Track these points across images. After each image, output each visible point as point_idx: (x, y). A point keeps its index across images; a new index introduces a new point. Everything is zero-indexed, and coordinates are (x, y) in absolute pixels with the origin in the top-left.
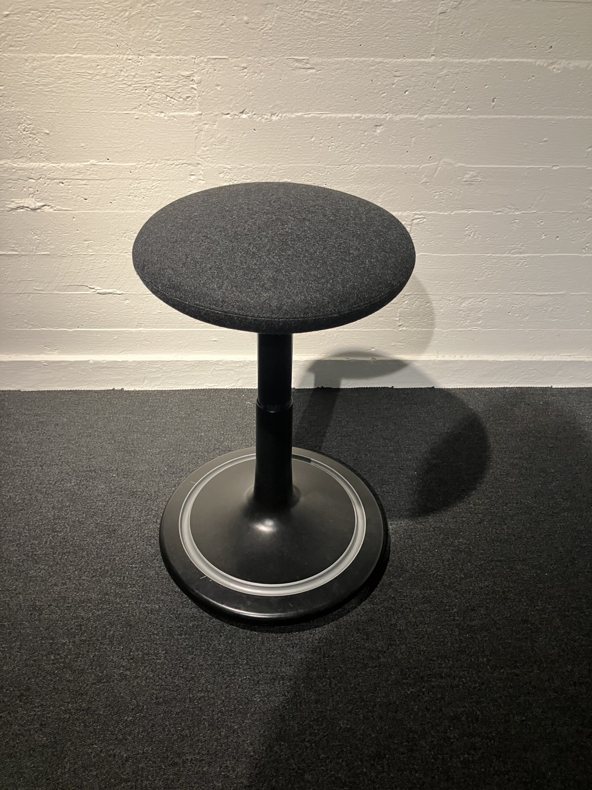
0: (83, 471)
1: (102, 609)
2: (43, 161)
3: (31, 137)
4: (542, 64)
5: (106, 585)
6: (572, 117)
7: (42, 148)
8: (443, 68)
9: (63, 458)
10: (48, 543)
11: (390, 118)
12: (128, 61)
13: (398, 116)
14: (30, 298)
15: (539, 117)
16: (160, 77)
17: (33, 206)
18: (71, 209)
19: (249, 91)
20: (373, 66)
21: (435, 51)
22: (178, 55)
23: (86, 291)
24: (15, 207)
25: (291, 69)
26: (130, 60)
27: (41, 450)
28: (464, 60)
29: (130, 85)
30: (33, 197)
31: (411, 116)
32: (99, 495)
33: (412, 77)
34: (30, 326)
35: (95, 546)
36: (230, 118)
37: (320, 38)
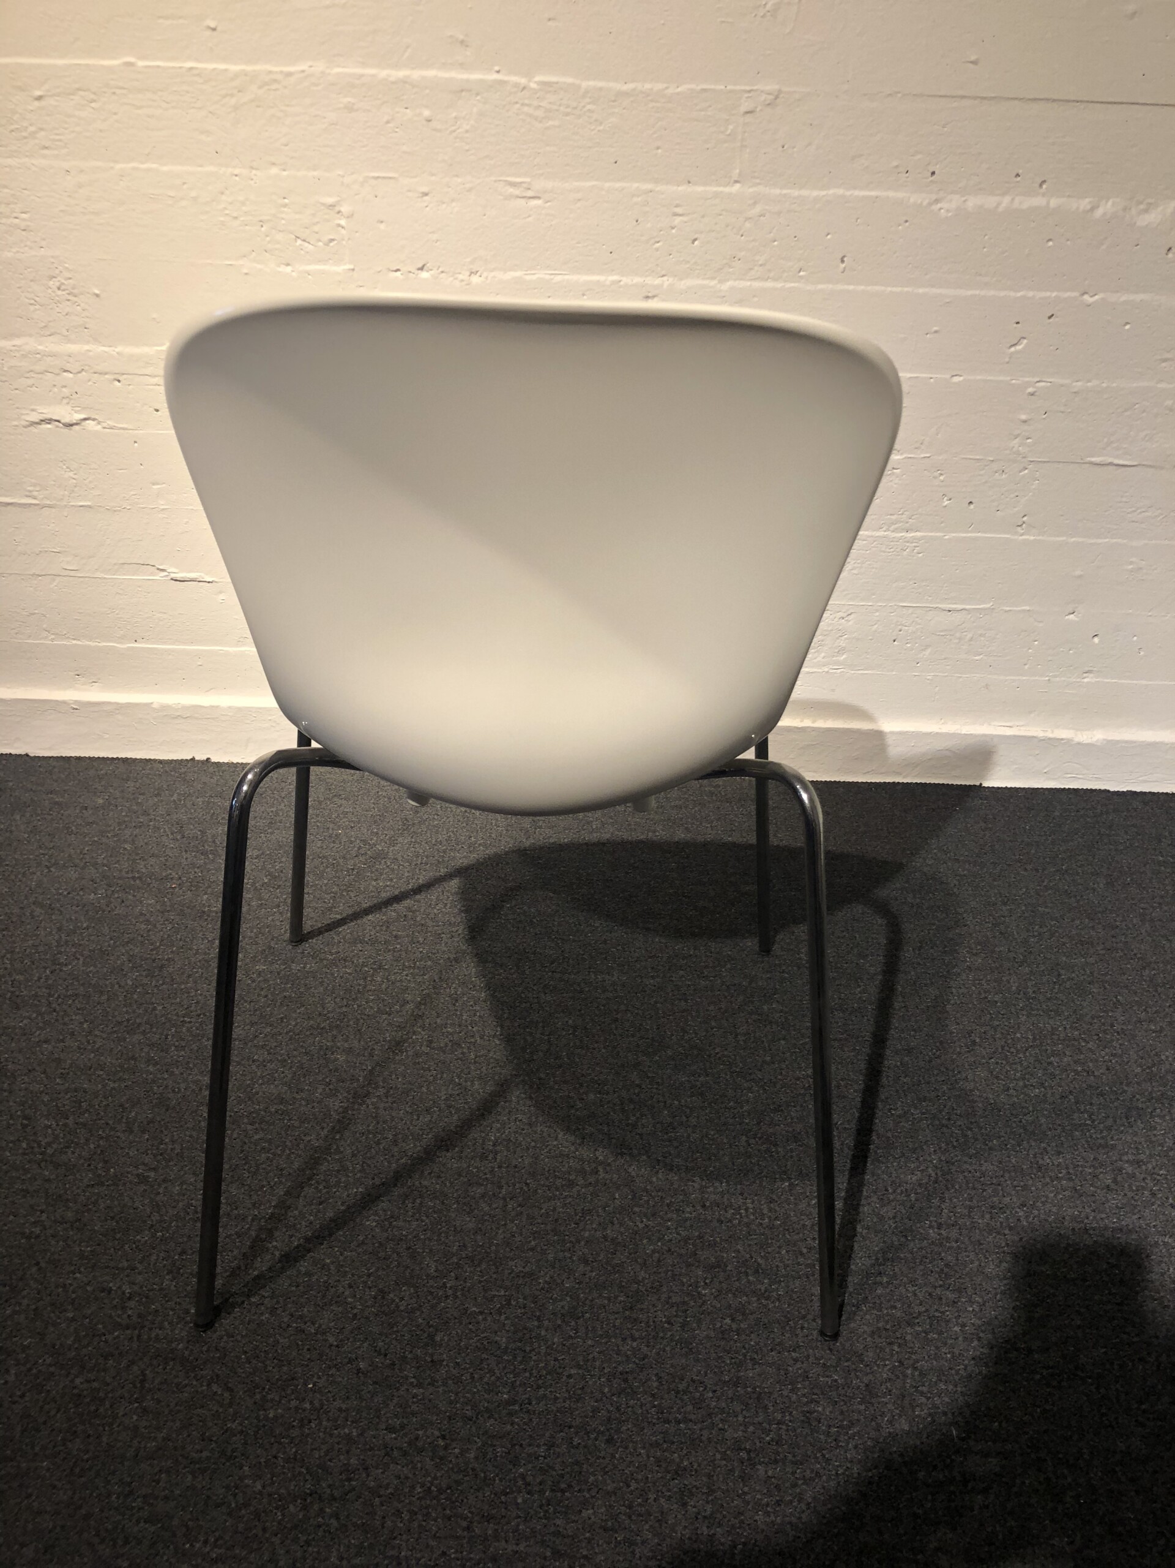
0: (119, 878)
1: (120, 1079)
2: (88, 342)
3: (69, 300)
4: (919, 202)
5: (133, 1046)
6: (977, 292)
7: (88, 320)
8: (755, 203)
9: (87, 857)
10: (42, 980)
11: (670, 285)
12: (234, 177)
13: (683, 282)
14: (55, 584)
15: (921, 291)
16: (285, 206)
17: (67, 420)
18: (131, 427)
19: (433, 232)
20: (638, 196)
21: (740, 174)
22: (315, 170)
23: (152, 574)
24: (37, 421)
25: (502, 197)
26: (236, 175)
27: (52, 845)
28: (789, 191)
29: (236, 218)
30: (68, 403)
31: (706, 282)
32: (142, 914)
33: (703, 217)
34: (53, 637)
35: (123, 987)
36: (402, 277)
37: (548, 148)
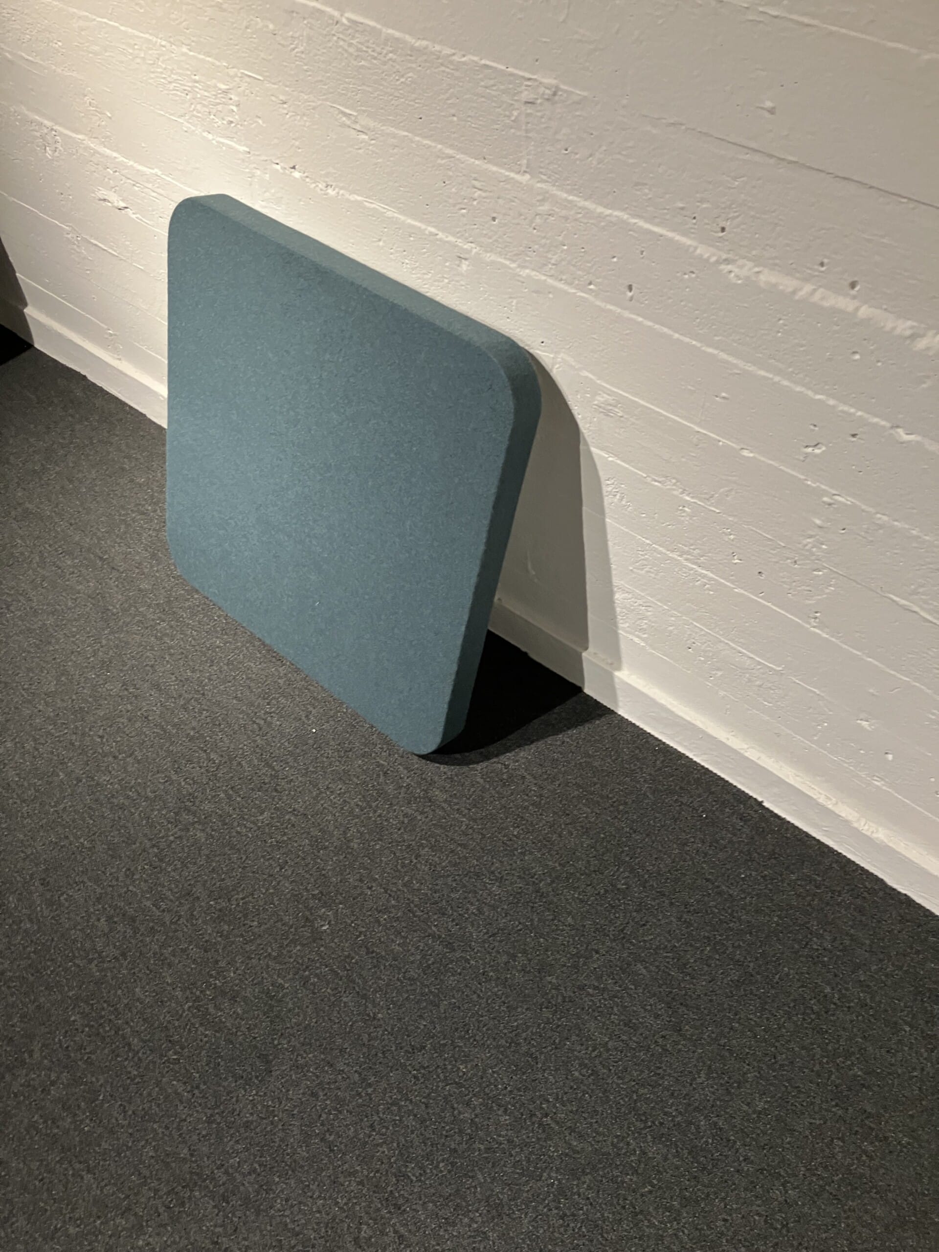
2: (114, 151)
4: (707, 255)
7: (110, 134)
8: (543, 200)
11: (477, 253)
12: (162, 48)
13: (488, 255)
16: (197, 82)
18: (150, 224)
19: (295, 139)
20: (443, 158)
21: (527, 166)
22: (209, 56)
24: (101, 198)
25: (338, 123)
28: (575, 198)
30: (115, 192)
33: (498, 198)
36: (281, 171)
37: (364, 87)
